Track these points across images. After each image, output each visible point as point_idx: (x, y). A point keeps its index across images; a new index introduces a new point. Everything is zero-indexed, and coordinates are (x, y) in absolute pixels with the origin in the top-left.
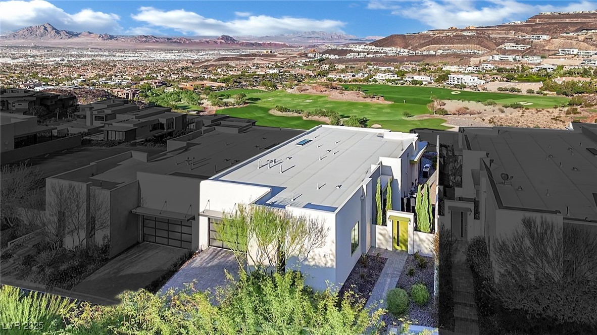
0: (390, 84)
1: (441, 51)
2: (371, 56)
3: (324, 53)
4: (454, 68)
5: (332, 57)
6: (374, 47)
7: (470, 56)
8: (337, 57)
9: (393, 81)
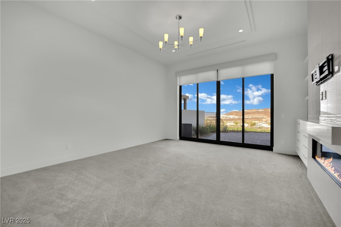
0: (232, 126)
1: (250, 117)
2: (224, 118)
3: (208, 117)
4: (256, 122)
5: (211, 119)
6: (225, 115)
7: (261, 118)
8: (213, 119)
9: (234, 125)
